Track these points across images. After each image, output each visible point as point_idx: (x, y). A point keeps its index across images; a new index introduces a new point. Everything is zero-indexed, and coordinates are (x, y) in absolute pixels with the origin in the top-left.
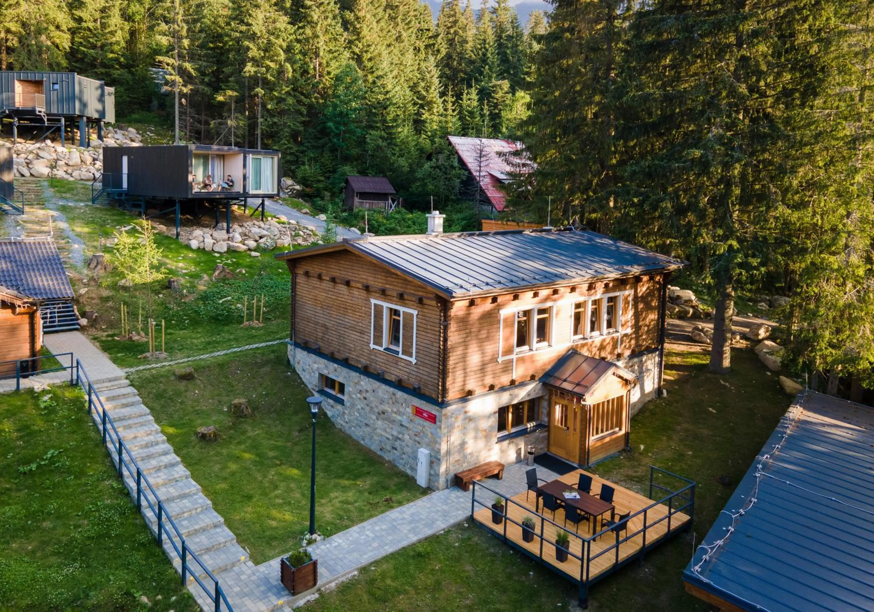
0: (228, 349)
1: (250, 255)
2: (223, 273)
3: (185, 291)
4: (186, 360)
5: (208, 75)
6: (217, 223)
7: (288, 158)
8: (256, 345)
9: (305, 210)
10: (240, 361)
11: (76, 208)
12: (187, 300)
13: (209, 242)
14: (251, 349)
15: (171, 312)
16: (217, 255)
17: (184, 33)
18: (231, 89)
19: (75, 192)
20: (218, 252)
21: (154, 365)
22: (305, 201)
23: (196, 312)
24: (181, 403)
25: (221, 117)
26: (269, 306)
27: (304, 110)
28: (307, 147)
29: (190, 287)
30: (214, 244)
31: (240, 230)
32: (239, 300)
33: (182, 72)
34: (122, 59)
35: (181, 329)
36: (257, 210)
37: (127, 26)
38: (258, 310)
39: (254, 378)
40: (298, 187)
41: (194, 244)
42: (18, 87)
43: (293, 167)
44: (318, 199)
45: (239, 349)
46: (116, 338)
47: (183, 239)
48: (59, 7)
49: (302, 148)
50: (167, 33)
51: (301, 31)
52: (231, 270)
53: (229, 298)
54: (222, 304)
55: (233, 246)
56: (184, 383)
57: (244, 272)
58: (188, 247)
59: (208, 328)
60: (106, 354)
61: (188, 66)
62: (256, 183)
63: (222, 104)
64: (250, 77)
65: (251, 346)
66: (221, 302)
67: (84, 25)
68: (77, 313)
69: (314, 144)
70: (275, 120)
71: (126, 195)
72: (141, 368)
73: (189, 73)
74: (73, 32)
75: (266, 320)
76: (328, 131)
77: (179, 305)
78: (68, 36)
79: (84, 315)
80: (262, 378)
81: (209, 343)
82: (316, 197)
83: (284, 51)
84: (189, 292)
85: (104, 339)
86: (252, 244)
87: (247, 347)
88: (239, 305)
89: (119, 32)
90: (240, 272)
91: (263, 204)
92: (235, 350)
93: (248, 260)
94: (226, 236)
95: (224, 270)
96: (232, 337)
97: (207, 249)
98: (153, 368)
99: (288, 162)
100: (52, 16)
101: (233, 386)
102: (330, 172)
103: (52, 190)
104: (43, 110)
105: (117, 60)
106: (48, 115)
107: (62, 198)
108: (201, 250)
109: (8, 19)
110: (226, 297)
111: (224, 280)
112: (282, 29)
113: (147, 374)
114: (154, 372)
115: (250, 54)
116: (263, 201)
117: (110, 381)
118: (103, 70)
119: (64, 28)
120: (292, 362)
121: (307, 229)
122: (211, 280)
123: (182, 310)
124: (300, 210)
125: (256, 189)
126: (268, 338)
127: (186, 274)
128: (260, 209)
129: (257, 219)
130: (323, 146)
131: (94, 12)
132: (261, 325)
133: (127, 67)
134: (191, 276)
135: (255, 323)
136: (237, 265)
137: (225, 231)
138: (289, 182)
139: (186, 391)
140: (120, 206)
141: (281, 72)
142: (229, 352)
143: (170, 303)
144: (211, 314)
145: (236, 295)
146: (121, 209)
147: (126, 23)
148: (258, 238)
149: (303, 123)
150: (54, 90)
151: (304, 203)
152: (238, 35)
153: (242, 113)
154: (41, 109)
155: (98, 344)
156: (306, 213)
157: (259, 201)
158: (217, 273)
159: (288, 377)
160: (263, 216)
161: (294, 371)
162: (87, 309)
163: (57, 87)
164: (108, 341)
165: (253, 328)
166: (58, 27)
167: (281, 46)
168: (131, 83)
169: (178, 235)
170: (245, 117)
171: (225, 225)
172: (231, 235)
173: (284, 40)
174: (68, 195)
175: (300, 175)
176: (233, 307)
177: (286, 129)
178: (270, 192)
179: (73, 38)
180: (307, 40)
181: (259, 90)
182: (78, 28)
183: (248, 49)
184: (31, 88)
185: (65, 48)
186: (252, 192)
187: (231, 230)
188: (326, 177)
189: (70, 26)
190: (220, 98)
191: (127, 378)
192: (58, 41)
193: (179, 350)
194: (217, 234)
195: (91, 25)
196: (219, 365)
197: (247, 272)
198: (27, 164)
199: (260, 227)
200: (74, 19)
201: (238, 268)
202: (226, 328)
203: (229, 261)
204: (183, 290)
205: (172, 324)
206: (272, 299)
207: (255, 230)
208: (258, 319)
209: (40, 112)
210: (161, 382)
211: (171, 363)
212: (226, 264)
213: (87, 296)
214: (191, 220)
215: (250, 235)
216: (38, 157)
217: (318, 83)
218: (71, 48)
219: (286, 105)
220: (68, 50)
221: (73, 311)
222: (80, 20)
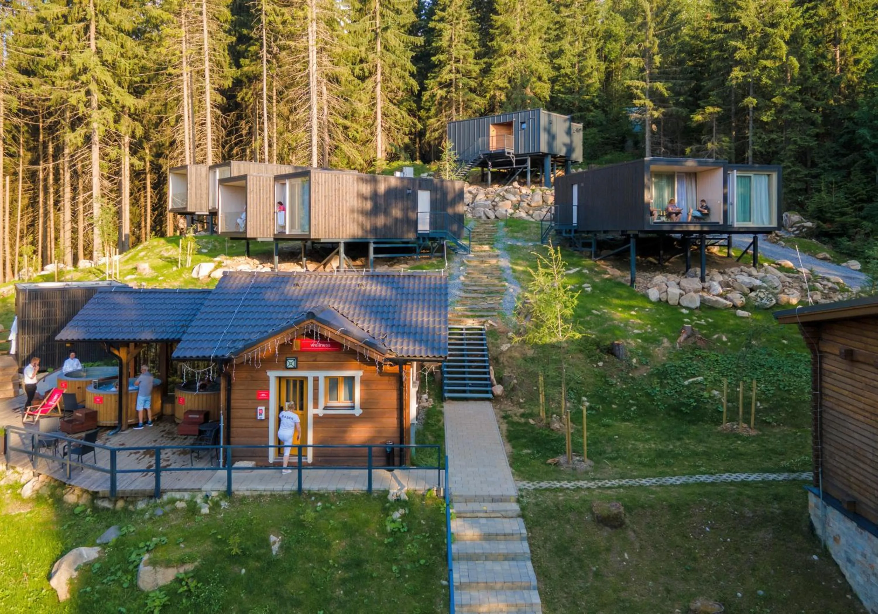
0: (692, 474)
1: (735, 315)
2: (692, 339)
3: (634, 360)
4: (615, 482)
5: (684, 94)
6: (688, 268)
7: (793, 185)
8: (743, 476)
9: (821, 255)
10: (709, 506)
11: (524, 248)
12: (636, 374)
13: (674, 291)
14: (732, 483)
15: (612, 390)
16: (684, 311)
17: (656, 49)
18: (713, 105)
19: (527, 232)
20: (687, 308)
21: (565, 484)
22: (822, 242)
23: (648, 395)
24: (596, 574)
25: (699, 141)
26: (767, 400)
27: (818, 118)
28: (823, 168)
29: (642, 355)
30: (681, 295)
31: (721, 278)
32: (716, 383)
33: (653, 95)
34: (597, 100)
35: (624, 420)
36: (745, 252)
37: (603, 66)
38: (747, 405)
39: (737, 550)
40: (809, 224)
41: (654, 294)
42: (493, 131)
43: (800, 198)
44: (845, 239)
45: (711, 479)
46: (531, 421)
47: (638, 288)
48: (541, 58)
49: (814, 171)
50: (637, 53)
51: (812, 12)
52: (704, 335)
53: (700, 379)
54: (688, 387)
55: (709, 300)
56: (606, 532)
57: (724, 339)
58: (646, 297)
59: (665, 424)
60: (509, 447)
61: (660, 86)
62: (744, 212)
63: (701, 126)
64: (738, 85)
65: (733, 477)
66: (686, 383)
67: (563, 71)
68: (492, 377)
69: (835, 163)
70: (774, 136)
71: (576, 231)
72: (545, 484)
73: (661, 95)
74: (553, 81)
75: (762, 424)
76: (859, 141)
77: (624, 380)
78: (548, 86)
79: (500, 381)
80: (755, 553)
81: (660, 454)
82: (841, 235)
83: (787, 43)
84: (640, 362)
85: (516, 419)
86: (738, 298)
87: (725, 476)
88: (715, 392)
89: (595, 73)
90: (719, 339)
91: (755, 243)
92: (703, 478)
93: (732, 322)
94: (699, 286)
95: (692, 335)
96: (701, 448)
97: (671, 302)
98: (561, 490)
99: (793, 191)
100: (534, 67)
101: (695, 559)
102: (862, 201)
103: (506, 229)
104: (512, 151)
105: (592, 101)
106: (516, 156)
107: (513, 237)
108: (663, 303)
109: (497, 77)
110: (694, 376)
111: (694, 349)
112: (785, 14)
113: (549, 500)
114: (561, 497)
115: (738, 56)
116: (755, 240)
117: (494, 500)
118: (579, 114)
119: (545, 78)
120: (819, 532)
121: (828, 280)
122: (674, 348)
123: (628, 389)
124: (813, 255)
125: (744, 221)
126: (768, 464)
127: (638, 336)
128: (751, 251)
129: (747, 264)
130: (848, 166)
131: (572, 57)
132: (753, 433)
133: (602, 108)
134: (645, 339)
135: (742, 428)
136: (715, 327)
137: (698, 279)
138: (795, 217)
139: (608, 550)
140: (570, 246)
141: (783, 69)
142: (691, 480)
143: (611, 376)
144: (671, 401)
145: (712, 375)
146: (571, 250)
147: (602, 63)
148: (747, 290)
149: (817, 136)
150: (522, 129)
151: (820, 245)
152: (721, 36)
153: (727, 133)
154: (510, 151)
155: (505, 426)
156: (825, 259)
157: (748, 239)
158: (682, 338)
159: (811, 565)
160: (755, 262)
161: (826, 554)
162: (506, 373)
163: (525, 126)
164: (518, 424)
165: (738, 437)
166: (540, 79)
167: (782, 37)
168: (604, 123)
169: (633, 281)
170: (730, 138)
171: (698, 270)
172: (706, 285)
173: (786, 28)
174: (520, 235)
175: (811, 207)
176: (706, 394)
177: (791, 147)
178: (766, 225)
179: (553, 88)
180: (822, 22)
181: (751, 101)
182: (557, 76)
183: (736, 49)
184: (503, 131)
185: (545, 98)
186: (737, 224)
187: (707, 278)
188: (855, 209)
189: (550, 76)
190: (698, 118)
191: (518, 501)
192: (539, 91)
193: (612, 459)
194: (685, 282)
195: (568, 71)
196: (671, 506)
197: (729, 340)
198: (494, 206)
199: (750, 275)
200: (554, 68)
201: (715, 332)
202: (693, 429)
203: (703, 322)
204: (631, 358)
205: (613, 410)
206: (772, 389)
207: (744, 279)
208: (747, 421)
209: (509, 153)
210: (568, 521)
211: (591, 484)
212: (697, 325)
213: (509, 354)
214: (655, 264)
215: (736, 285)
216: (504, 198)
217: (840, 77)
218: (551, 97)
219: (790, 113)
220: (548, 99)
221: (489, 373)
222: (558, 68)
